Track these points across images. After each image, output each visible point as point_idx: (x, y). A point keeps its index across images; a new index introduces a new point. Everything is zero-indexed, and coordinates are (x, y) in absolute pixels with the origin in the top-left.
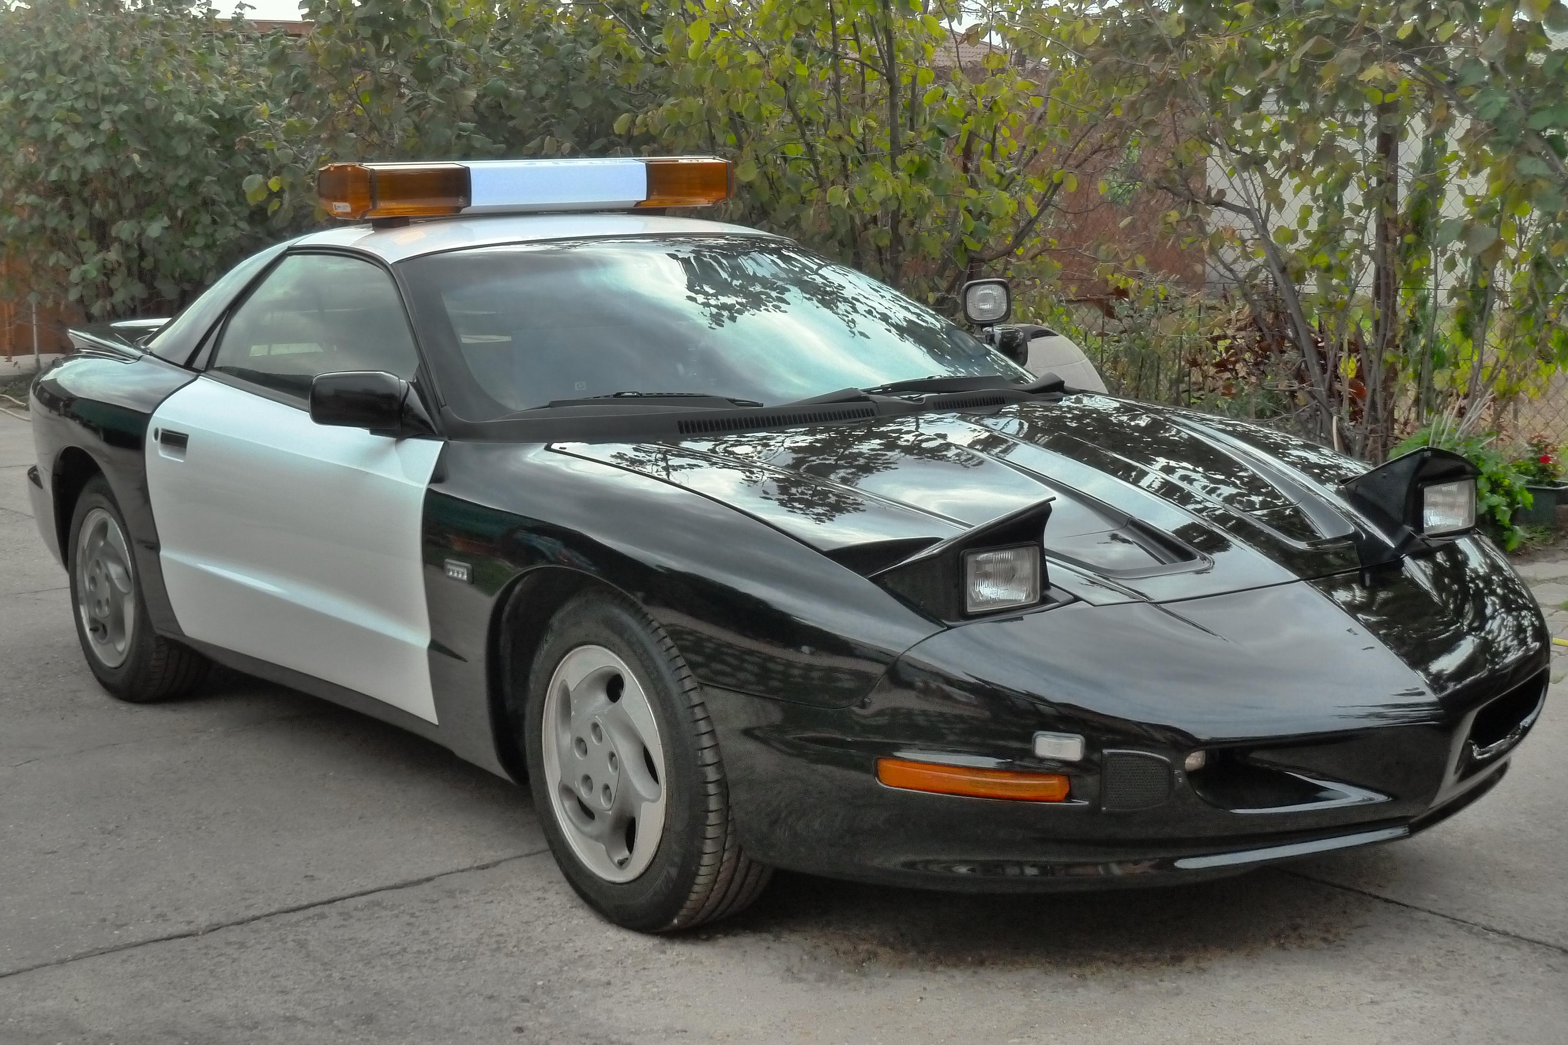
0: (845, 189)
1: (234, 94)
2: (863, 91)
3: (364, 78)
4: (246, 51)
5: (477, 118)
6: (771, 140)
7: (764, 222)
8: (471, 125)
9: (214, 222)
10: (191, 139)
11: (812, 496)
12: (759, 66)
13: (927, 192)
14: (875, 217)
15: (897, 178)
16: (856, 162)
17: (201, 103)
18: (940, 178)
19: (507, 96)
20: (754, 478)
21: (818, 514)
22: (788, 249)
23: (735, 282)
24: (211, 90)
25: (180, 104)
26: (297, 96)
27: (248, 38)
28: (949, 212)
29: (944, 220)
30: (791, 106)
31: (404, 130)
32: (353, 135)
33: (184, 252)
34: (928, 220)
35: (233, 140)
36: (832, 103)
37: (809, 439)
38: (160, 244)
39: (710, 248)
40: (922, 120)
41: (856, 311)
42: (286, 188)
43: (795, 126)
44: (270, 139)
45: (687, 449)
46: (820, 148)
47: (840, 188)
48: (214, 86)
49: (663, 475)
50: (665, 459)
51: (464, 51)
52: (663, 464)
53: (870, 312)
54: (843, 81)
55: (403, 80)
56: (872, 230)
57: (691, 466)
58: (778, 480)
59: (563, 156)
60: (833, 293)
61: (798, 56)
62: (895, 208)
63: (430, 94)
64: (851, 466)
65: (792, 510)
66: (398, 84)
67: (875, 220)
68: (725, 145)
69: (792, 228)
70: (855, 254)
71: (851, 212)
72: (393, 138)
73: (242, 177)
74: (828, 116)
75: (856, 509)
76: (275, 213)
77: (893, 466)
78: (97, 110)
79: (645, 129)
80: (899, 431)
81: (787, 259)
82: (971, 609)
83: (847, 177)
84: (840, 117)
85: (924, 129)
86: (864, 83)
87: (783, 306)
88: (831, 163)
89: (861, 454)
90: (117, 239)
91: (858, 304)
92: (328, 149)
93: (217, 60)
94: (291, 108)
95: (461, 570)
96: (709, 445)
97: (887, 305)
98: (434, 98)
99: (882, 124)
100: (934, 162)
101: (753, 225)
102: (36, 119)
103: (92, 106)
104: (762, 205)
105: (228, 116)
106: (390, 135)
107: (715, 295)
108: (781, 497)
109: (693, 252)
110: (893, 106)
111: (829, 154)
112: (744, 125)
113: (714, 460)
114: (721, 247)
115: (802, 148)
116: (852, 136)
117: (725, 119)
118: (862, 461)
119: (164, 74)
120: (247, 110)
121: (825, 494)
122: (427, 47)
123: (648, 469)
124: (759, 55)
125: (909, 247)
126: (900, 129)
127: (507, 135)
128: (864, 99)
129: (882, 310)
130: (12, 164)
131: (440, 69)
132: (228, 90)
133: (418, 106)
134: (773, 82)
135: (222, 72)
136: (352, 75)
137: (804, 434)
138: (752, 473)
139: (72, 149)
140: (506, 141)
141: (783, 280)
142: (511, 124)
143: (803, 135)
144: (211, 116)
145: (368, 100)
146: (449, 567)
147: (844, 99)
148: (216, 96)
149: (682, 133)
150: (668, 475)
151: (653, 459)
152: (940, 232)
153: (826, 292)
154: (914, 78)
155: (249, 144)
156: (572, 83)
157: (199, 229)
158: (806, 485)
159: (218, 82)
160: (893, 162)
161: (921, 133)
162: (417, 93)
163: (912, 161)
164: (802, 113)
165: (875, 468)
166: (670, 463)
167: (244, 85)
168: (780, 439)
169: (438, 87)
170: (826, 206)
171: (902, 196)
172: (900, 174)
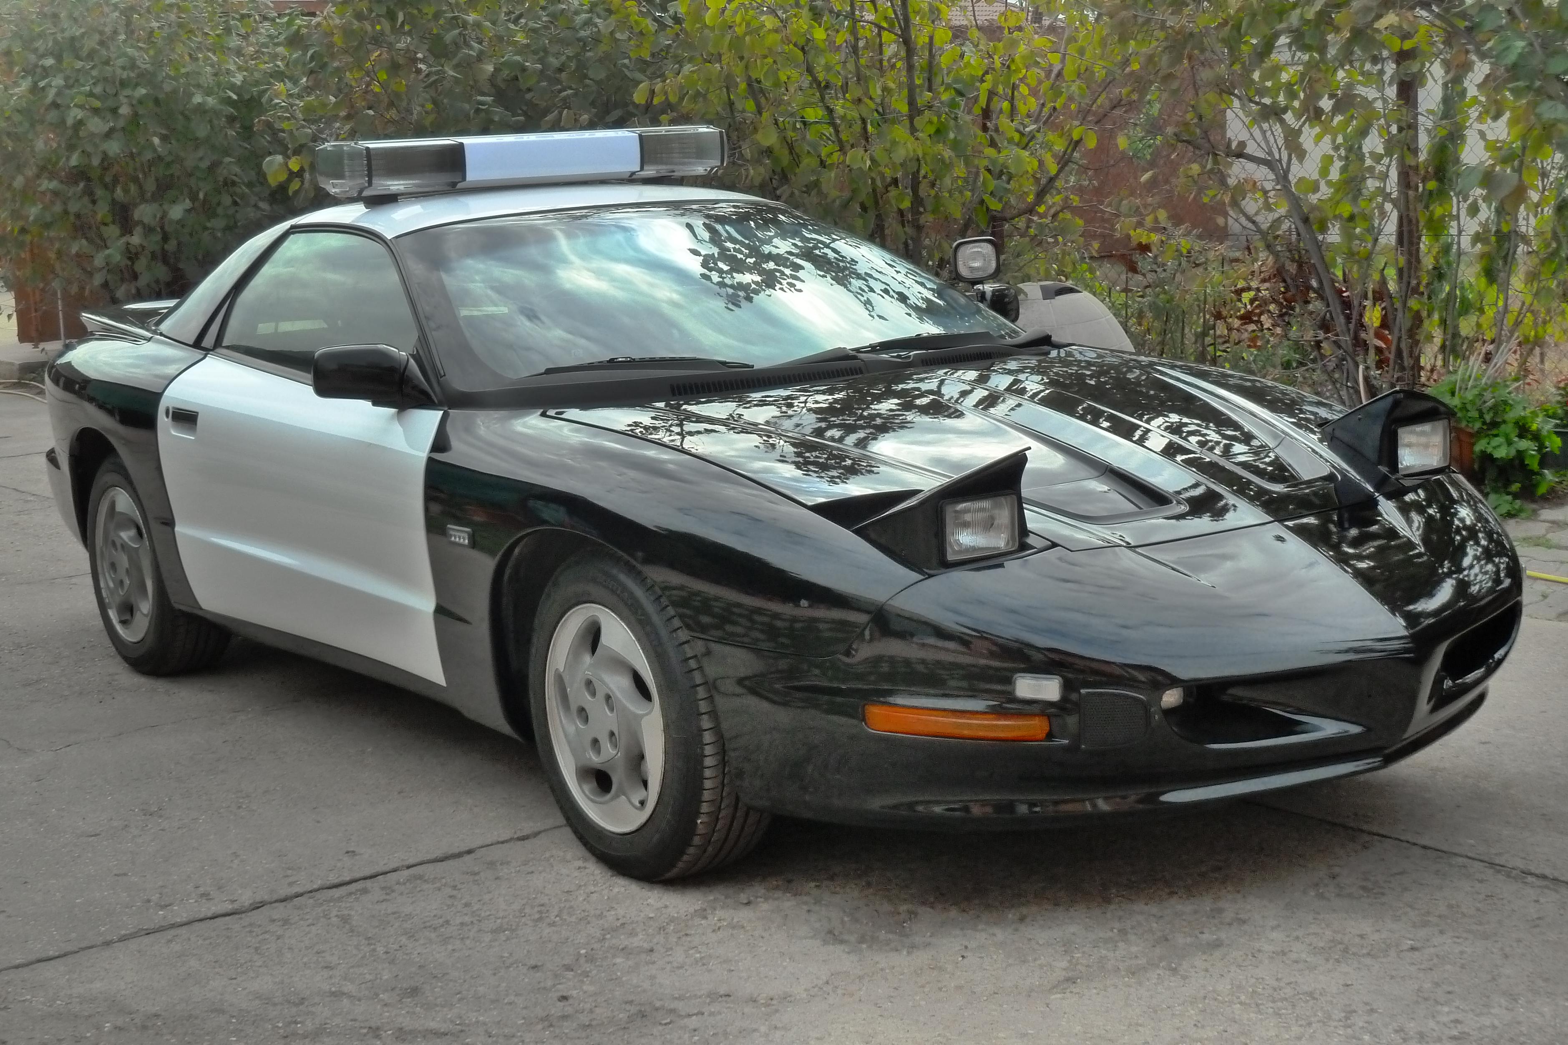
0: (866, 151)
1: (252, 74)
2: (881, 53)
3: (380, 55)
4: (263, 31)
5: (493, 90)
6: (789, 104)
7: (785, 187)
8: (489, 99)
9: (235, 203)
10: (210, 121)
12: (776, 31)
13: (947, 153)
14: (896, 179)
15: (917, 139)
16: (875, 125)
17: (219, 85)
18: (959, 138)
19: (524, 69)
24: (228, 71)
25: (198, 86)
26: (314, 75)
27: (265, 18)
28: (969, 172)
29: (966, 180)
30: (810, 70)
31: (423, 106)
32: (371, 112)
33: (206, 233)
34: (947, 181)
35: (252, 120)
36: (851, 66)
38: (183, 226)
40: (939, 80)
42: (306, 167)
43: (815, 90)
44: (288, 119)
46: (840, 111)
47: (861, 151)
48: (232, 68)
51: (477, 25)
54: (861, 44)
55: (420, 55)
56: (893, 192)
59: (583, 128)
61: (815, 20)
62: (915, 169)
63: (446, 69)
66: (415, 60)
67: (895, 182)
68: (744, 111)
69: (814, 193)
70: (877, 216)
71: (873, 175)
72: (412, 114)
73: (263, 157)
74: (846, 78)
76: (296, 192)
78: (116, 95)
79: (664, 98)
82: (951, 557)
83: (867, 139)
84: (859, 80)
85: (942, 89)
86: (881, 45)
88: (851, 126)
90: (140, 222)
92: (347, 127)
93: (234, 42)
94: (308, 87)
95: (462, 535)
98: (451, 73)
99: (900, 85)
100: (952, 122)
102: (55, 105)
103: (111, 90)
104: (783, 170)
105: (247, 97)
106: (409, 111)
110: (910, 68)
111: (849, 117)
112: (762, 91)
115: (821, 112)
116: (871, 98)
117: (743, 86)
119: (182, 57)
120: (265, 91)
122: (441, 22)
124: (777, 20)
125: (929, 208)
126: (918, 90)
127: (525, 108)
128: (881, 61)
130: (33, 151)
131: (456, 44)
132: (246, 70)
133: (435, 82)
134: (791, 46)
135: (239, 52)
136: (369, 52)
139: (92, 135)
140: (525, 114)
142: (528, 96)
143: (822, 99)
144: (230, 97)
145: (385, 77)
146: (452, 532)
147: (862, 61)
148: (234, 77)
149: (701, 99)
152: (961, 192)
154: (931, 38)
155: (269, 125)
156: (589, 54)
157: (220, 210)
159: (235, 63)
160: (912, 123)
161: (939, 93)
162: (434, 69)
163: (931, 122)
164: (821, 77)
167: (262, 66)
169: (455, 61)
170: (847, 170)
171: (924, 157)
172: (920, 135)
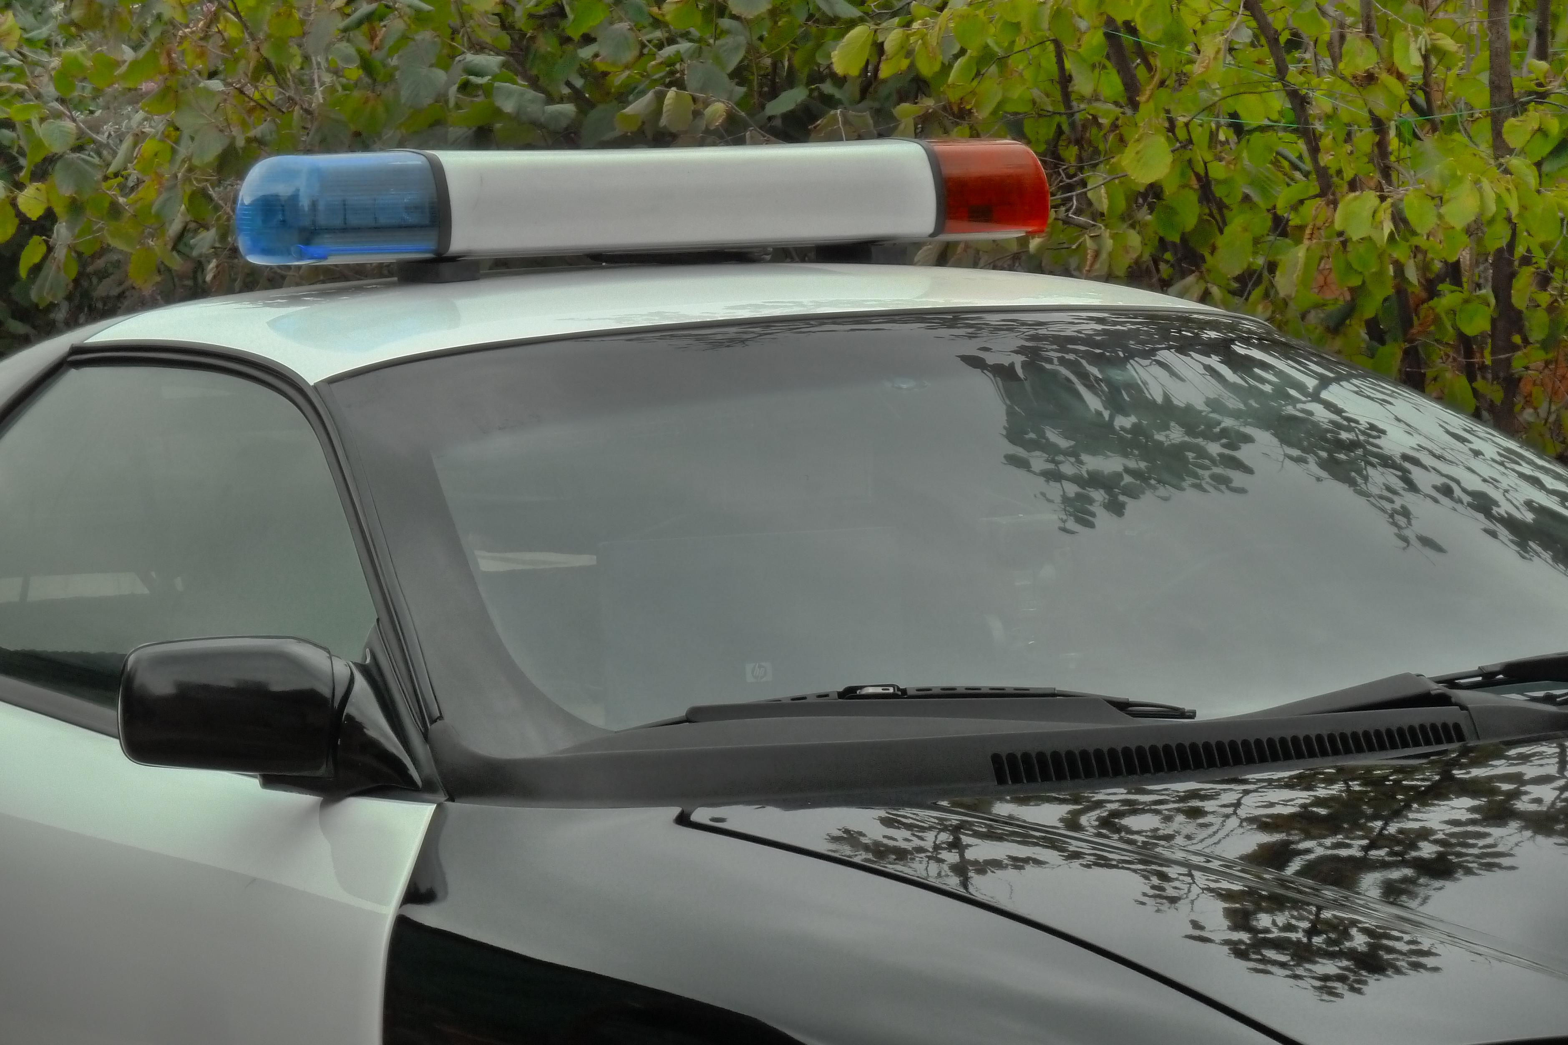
0: (1383, 199)
6: (1204, 84)
7: (1191, 279)
8: (491, 61)
11: (1311, 932)
14: (1456, 267)
15: (1507, 171)
16: (1408, 136)
20: (1170, 892)
21: (1326, 978)
22: (1247, 341)
23: (1124, 422)
30: (1252, 5)
31: (337, 72)
32: (216, 85)
37: (1302, 797)
39: (1062, 342)
40: (1563, 33)
41: (1412, 486)
42: (58, 210)
43: (1264, 51)
44: (21, 95)
45: (1010, 820)
46: (1320, 103)
47: (1370, 198)
49: (953, 882)
50: (956, 845)
52: (952, 857)
53: (1447, 491)
56: (1448, 296)
57: (1018, 863)
58: (1227, 896)
60: (1353, 445)
62: (1503, 243)
64: (1405, 863)
65: (1264, 966)
67: (1453, 272)
68: (1095, 97)
69: (1257, 293)
70: (1406, 352)
71: (1401, 253)
72: (311, 90)
74: (1342, 25)
75: (1416, 966)
76: (35, 268)
77: (1505, 861)
79: (905, 63)
80: (1517, 778)
81: (1242, 365)
83: (1386, 172)
84: (1368, 29)
87: (1238, 478)
88: (1349, 138)
89: (1425, 834)
91: (1416, 474)
94: (73, 23)
96: (1063, 810)
97: (1486, 471)
99: (1470, 44)
101: (1163, 286)
104: (1184, 238)
106: (305, 84)
107: (1073, 453)
108: (1237, 936)
109: (1021, 351)
112: (1142, 52)
113: (1074, 846)
114: (1088, 340)
115: (1278, 103)
116: (1400, 77)
117: (1095, 37)
118: (1427, 850)
121: (1342, 929)
123: (918, 868)
125: (1536, 336)
126: (1514, 56)
127: (579, 83)
129: (1473, 483)
133: (369, 18)
137: (1289, 785)
138: (1164, 877)
140: (577, 96)
141: (1236, 414)
143: (1281, 72)
149: (994, 69)
150: (965, 884)
151: (928, 844)
153: (1341, 445)
158: (1296, 904)
160: (1497, 133)
163: (1541, 131)
164: (1277, 21)
165: (1460, 865)
166: (970, 854)
168: (1229, 797)
170: (1337, 241)
171: (1520, 215)
172: (1514, 162)
